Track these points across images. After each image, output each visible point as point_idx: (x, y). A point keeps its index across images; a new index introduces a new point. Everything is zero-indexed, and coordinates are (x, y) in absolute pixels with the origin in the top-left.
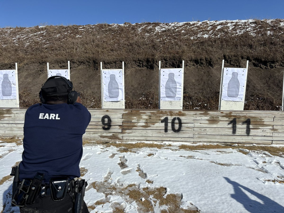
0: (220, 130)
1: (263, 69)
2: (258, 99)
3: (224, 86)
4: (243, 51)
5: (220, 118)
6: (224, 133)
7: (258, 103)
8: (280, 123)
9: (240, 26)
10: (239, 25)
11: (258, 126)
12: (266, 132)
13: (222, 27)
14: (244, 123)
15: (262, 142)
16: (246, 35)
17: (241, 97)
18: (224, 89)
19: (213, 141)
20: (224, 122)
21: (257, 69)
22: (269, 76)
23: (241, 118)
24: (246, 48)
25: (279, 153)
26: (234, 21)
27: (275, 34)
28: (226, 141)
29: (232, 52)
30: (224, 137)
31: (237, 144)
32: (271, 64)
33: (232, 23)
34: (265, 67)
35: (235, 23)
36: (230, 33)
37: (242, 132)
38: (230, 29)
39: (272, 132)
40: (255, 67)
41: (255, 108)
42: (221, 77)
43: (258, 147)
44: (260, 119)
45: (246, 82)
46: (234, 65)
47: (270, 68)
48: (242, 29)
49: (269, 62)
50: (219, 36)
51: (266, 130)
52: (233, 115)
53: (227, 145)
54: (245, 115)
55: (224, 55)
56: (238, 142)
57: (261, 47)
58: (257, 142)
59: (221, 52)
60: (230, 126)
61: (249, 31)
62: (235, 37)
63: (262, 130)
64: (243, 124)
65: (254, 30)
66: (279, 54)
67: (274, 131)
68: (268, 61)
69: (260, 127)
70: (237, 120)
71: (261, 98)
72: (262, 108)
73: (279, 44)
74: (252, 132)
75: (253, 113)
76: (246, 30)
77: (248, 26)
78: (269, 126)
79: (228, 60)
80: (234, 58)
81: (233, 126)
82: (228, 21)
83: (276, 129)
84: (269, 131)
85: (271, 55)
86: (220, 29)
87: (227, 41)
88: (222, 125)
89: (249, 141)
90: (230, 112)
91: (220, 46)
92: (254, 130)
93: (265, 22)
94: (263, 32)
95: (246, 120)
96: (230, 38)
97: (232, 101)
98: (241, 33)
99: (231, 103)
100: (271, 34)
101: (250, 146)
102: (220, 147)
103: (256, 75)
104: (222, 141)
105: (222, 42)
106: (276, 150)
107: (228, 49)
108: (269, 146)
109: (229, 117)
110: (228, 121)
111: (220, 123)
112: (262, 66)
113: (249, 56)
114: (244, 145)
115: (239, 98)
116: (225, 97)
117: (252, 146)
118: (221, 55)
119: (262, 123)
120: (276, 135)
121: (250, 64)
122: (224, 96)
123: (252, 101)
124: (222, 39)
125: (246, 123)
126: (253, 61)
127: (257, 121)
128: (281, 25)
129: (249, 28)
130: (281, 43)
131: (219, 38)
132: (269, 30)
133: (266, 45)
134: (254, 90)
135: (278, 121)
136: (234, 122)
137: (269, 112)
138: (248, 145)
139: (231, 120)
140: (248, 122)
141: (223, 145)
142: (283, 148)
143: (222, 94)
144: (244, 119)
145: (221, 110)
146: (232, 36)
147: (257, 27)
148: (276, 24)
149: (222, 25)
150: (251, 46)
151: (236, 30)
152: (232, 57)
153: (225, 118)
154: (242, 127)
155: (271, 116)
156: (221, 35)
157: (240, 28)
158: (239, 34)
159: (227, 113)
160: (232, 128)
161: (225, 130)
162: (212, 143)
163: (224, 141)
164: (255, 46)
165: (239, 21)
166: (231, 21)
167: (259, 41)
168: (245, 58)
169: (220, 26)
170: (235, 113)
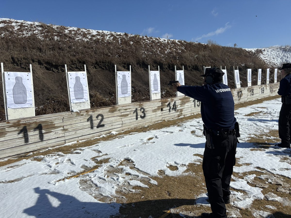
0: (9, 143)
1: (55, 73)
2: (53, 102)
3: (7, 93)
4: (32, 54)
5: (7, 129)
6: (14, 145)
7: (54, 106)
8: (69, 123)
9: (26, 28)
10: (25, 26)
11: (50, 129)
12: (58, 133)
13: (6, 26)
14: (35, 129)
15: (56, 144)
16: (33, 37)
17: (30, 102)
18: (9, 96)
19: (3, 157)
20: (13, 132)
21: (50, 73)
22: (61, 79)
23: (31, 124)
24: (35, 51)
25: (71, 150)
26: (19, 21)
27: (61, 39)
28: (19, 153)
29: (21, 54)
30: (15, 150)
31: (32, 153)
32: (62, 68)
33: (16, 22)
34: (57, 71)
35: (20, 23)
36: (16, 34)
37: (35, 138)
38: (15, 29)
39: (64, 132)
40: (47, 71)
41: (52, 112)
42: (2, 82)
43: (53, 150)
44: (51, 123)
45: (33, 86)
46: (25, 68)
47: (61, 72)
48: (29, 31)
49: (60, 66)
50: (3, 35)
51: (58, 131)
52: (23, 123)
53: (21, 157)
54: (36, 120)
55: (12, 57)
56: (32, 150)
57: (50, 51)
58: (51, 145)
59: (8, 53)
60: (21, 135)
61: (37, 34)
62: (22, 38)
63: (55, 132)
64: (34, 131)
65: (41, 33)
66: (67, 59)
67: (65, 131)
68: (58, 64)
69: (52, 130)
70: (28, 127)
71: (56, 101)
72: (58, 110)
73: (66, 50)
74: (46, 137)
75: (44, 118)
76: (33, 33)
77: (34, 29)
78: (60, 128)
79: (18, 62)
80: (24, 61)
81: (24, 135)
82: (12, 20)
83: (66, 129)
84: (61, 132)
85: (61, 60)
86: (3, 27)
87: (13, 42)
88: (10, 136)
89: (44, 146)
90: (18, 120)
91: (6, 46)
92: (46, 135)
93: (51, 27)
94: (50, 37)
95: (37, 126)
96: (16, 39)
97: (20, 108)
98: (28, 35)
99: (20, 110)
100: (58, 40)
101: (46, 151)
102: (12, 162)
103: (50, 79)
104: (14, 154)
105: (7, 42)
106: (69, 148)
107: (16, 51)
108: (63, 146)
109: (19, 126)
110: (17, 131)
111: (8, 134)
112: (54, 70)
113: (40, 59)
114: (40, 151)
115: (28, 104)
116: (12, 104)
117: (48, 150)
118: (8, 57)
119: (53, 126)
120: (67, 134)
121: (43, 68)
122: (9, 104)
123: (48, 105)
124: (6, 39)
125: (38, 129)
126: (45, 64)
127: (48, 125)
128: (66, 32)
129: (37, 31)
130: (68, 49)
131: (4, 38)
132: (56, 35)
133: (54, 50)
134: (50, 94)
135: (66, 121)
136: (24, 131)
137: (58, 115)
138: (43, 151)
139: (21, 128)
140: (39, 127)
141: (16, 159)
142: (74, 144)
143: (8, 102)
144: (35, 125)
145: (9, 119)
146: (19, 37)
147: (44, 31)
148: (61, 30)
149: (5, 23)
150: (40, 50)
151: (22, 31)
152: (21, 59)
153: (13, 128)
154: (34, 134)
155: (60, 118)
156: (6, 34)
157: (27, 29)
158: (26, 36)
159: (14, 122)
160: (24, 138)
161: (16, 141)
162: (2, 160)
163: (16, 153)
164: (44, 50)
165: (24, 22)
166: (16, 21)
167: (47, 45)
168: (36, 62)
169: (2, 24)
170: (24, 120)
